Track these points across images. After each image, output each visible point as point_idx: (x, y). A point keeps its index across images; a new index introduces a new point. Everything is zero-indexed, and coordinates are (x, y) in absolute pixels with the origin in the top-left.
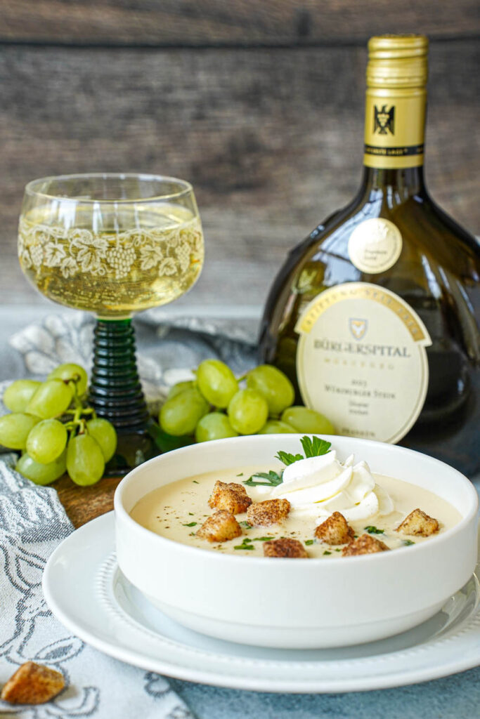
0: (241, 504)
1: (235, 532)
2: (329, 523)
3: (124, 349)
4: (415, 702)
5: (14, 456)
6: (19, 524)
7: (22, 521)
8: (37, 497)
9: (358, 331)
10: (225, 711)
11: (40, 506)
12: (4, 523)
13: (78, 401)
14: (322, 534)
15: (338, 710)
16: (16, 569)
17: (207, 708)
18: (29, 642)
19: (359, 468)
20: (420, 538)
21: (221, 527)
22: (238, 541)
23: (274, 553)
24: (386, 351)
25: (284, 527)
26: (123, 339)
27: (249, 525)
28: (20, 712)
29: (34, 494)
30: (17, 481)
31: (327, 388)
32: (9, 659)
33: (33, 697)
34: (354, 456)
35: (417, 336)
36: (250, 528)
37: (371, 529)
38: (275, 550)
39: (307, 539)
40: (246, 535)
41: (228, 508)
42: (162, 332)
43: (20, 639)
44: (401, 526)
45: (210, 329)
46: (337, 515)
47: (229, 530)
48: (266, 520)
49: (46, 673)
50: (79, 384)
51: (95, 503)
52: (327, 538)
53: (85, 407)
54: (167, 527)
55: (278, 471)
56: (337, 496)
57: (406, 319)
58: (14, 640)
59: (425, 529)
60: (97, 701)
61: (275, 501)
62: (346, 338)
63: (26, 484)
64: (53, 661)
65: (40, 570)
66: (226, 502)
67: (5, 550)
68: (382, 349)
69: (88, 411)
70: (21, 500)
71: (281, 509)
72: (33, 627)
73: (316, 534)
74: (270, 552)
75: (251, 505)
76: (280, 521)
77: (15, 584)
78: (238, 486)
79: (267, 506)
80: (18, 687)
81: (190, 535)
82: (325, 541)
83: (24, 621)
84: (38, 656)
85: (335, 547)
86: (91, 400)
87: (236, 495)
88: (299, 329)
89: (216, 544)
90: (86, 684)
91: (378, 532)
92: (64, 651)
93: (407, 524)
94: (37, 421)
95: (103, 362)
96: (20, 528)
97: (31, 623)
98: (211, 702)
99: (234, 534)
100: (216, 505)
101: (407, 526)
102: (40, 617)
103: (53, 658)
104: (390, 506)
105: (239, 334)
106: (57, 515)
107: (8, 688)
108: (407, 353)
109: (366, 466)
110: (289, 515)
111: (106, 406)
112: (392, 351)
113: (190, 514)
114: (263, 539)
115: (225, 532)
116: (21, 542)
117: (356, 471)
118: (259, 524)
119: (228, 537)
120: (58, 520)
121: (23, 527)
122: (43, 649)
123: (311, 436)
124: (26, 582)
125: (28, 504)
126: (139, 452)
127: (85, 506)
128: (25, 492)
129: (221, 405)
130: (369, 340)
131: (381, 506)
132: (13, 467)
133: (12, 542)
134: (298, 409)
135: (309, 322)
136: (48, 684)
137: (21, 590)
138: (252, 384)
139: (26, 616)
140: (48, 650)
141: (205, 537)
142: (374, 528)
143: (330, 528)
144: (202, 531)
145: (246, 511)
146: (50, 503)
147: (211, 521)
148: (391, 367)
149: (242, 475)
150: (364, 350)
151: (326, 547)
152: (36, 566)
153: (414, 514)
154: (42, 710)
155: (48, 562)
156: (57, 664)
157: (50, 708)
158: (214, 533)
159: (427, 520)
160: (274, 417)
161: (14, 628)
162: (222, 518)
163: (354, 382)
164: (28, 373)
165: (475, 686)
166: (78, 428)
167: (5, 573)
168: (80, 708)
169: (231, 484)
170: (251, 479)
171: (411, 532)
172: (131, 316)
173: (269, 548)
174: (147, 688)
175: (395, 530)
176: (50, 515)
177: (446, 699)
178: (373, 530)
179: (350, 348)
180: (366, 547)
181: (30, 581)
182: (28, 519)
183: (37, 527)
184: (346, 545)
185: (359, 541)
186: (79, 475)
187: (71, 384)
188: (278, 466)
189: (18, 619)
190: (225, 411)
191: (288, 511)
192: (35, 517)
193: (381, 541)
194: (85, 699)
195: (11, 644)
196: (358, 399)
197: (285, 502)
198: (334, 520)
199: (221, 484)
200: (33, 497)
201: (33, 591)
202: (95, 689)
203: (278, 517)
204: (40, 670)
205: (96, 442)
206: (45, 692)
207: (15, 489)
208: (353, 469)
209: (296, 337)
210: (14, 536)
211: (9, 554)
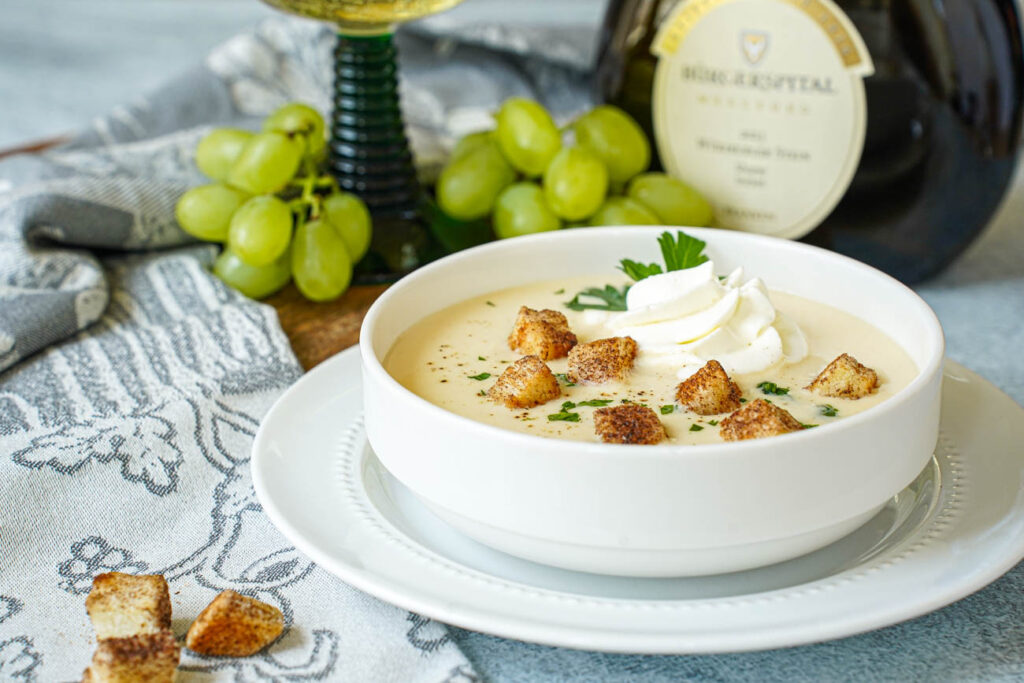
0: (559, 344)
1: (550, 392)
2: (700, 380)
3: (379, 82)
4: (832, 661)
5: (213, 250)
6: (218, 363)
7: (223, 359)
8: (246, 321)
9: (754, 50)
10: (532, 672)
11: (250, 336)
12: (195, 360)
13: (310, 167)
14: (688, 397)
15: (710, 673)
16: (213, 435)
17: (504, 667)
18: (232, 552)
19: (750, 289)
20: (847, 400)
21: (527, 384)
22: (555, 407)
23: (611, 430)
24: (798, 84)
25: (627, 383)
26: (379, 67)
27: (572, 381)
28: (215, 668)
29: (240, 315)
30: (217, 291)
31: (702, 144)
32: (201, 580)
33: (236, 646)
34: (743, 268)
35: (850, 59)
36: (573, 385)
37: (767, 387)
38: (614, 423)
39: (663, 404)
40: (567, 395)
41: (537, 351)
42: (444, 48)
43: (219, 546)
44: (816, 381)
45: (519, 44)
46: (714, 367)
47: (540, 389)
48: (598, 373)
49: (256, 609)
50: (313, 139)
51: (337, 329)
52: (695, 403)
53: (321, 174)
54: (444, 381)
55: (619, 287)
56: (714, 333)
57: (832, 30)
58: (208, 549)
59: (855, 387)
60: (334, 655)
61: (613, 341)
62: (734, 64)
63: (230, 298)
64: (267, 585)
65: (250, 437)
66: (535, 341)
67: (194, 406)
68: (791, 81)
69: (326, 181)
70: (221, 324)
71: (622, 353)
72: (238, 528)
73: (679, 396)
74: (606, 428)
75: (575, 348)
76: (619, 373)
77: (210, 459)
78: (554, 314)
79: (600, 350)
80: (211, 631)
81: (479, 395)
82: (692, 409)
83: (225, 518)
84: (246, 576)
85: (709, 418)
86: (330, 163)
87: (552, 329)
88: (659, 47)
89: (520, 412)
90: (318, 627)
91: (779, 391)
92: (284, 569)
93: (826, 379)
94: (245, 198)
95: (348, 103)
96: (219, 369)
97: (236, 521)
98: (511, 656)
99: (548, 395)
100: (519, 345)
101: (825, 383)
102: (249, 512)
103: (268, 580)
104: (801, 347)
105: (564, 53)
106: (275, 349)
107: (196, 631)
108: (833, 86)
109: (762, 287)
110: (635, 362)
111: (354, 175)
112: (809, 84)
113: (481, 359)
114: (594, 403)
115: (534, 392)
116: (220, 392)
117: (744, 294)
118: (587, 379)
119: (539, 400)
120: (276, 360)
121: (224, 369)
122: (254, 565)
123: (674, 231)
124: (228, 457)
125: (232, 333)
126: (408, 249)
127: (321, 334)
128: (228, 311)
129: (533, 171)
130: (772, 66)
131: (786, 349)
132: (210, 269)
133: (206, 393)
134: (655, 180)
135: (675, 38)
136: (257, 627)
137: (221, 468)
138: (583, 138)
139: (228, 509)
140: (261, 567)
141: (501, 400)
142: (772, 385)
143: (701, 387)
144: (498, 389)
145: (566, 355)
146: (265, 331)
147: (510, 371)
148: (805, 110)
149: (562, 292)
150: (763, 82)
151: (694, 418)
152: (244, 430)
153: (838, 363)
154: (248, 666)
155: (263, 424)
156: (274, 591)
157: (259, 662)
158: (517, 393)
159: (858, 372)
160: (618, 190)
161: (209, 529)
162: (529, 369)
163: (745, 135)
164: (237, 113)
165: (929, 633)
166: (308, 210)
167: (195, 442)
168: (306, 666)
169: (545, 311)
170: (576, 300)
171: (833, 391)
172: (391, 30)
173: (603, 421)
174: (411, 635)
175: (807, 388)
176: (264, 350)
177: (882, 655)
178: (770, 388)
179: (739, 80)
180: (759, 421)
181: (233, 455)
182: (232, 356)
183: (246, 369)
184: (727, 416)
185: (748, 410)
186: (313, 284)
187: (299, 139)
188: (619, 279)
189: (216, 514)
190: (538, 181)
191: (634, 354)
192: (241, 352)
193: (783, 407)
194: (316, 651)
195: (204, 554)
196: (751, 161)
197: (629, 342)
198: (708, 375)
199: (527, 311)
200: (240, 321)
201: (239, 470)
202: (331, 635)
203: (617, 368)
204: (244, 606)
205: (337, 233)
206: (255, 638)
207: (213, 304)
208: (739, 291)
209: (654, 60)
210: (209, 384)
211: (202, 413)
